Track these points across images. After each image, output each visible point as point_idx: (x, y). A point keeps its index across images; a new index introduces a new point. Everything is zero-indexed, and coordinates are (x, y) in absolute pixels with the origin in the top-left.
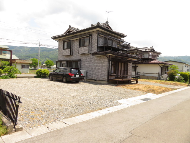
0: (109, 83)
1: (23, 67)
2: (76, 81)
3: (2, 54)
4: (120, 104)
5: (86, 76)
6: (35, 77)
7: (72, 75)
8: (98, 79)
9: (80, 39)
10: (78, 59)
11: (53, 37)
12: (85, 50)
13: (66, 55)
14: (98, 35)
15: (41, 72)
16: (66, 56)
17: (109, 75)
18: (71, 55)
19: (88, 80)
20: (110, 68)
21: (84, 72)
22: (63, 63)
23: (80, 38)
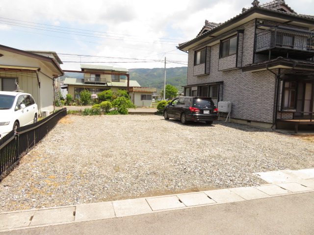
0: (277, 128)
1: (143, 97)
2: (206, 121)
3: (121, 80)
4: (263, 182)
5: (231, 113)
6: (156, 113)
7: (195, 110)
8: (253, 119)
9: (221, 43)
10: (218, 81)
11: (179, 45)
12: (229, 62)
13: (198, 74)
14: (256, 28)
15: (164, 105)
16: (199, 76)
17: (276, 111)
18: (207, 74)
19: (235, 121)
20: (281, 95)
21: (227, 106)
22: (193, 89)
23: (221, 41)
